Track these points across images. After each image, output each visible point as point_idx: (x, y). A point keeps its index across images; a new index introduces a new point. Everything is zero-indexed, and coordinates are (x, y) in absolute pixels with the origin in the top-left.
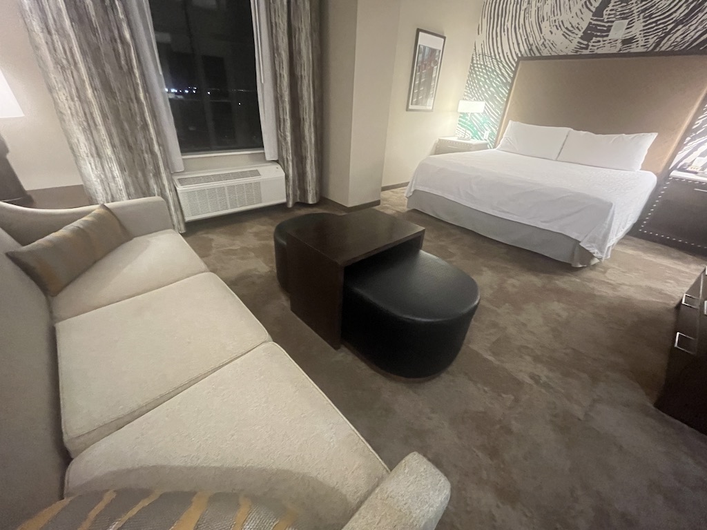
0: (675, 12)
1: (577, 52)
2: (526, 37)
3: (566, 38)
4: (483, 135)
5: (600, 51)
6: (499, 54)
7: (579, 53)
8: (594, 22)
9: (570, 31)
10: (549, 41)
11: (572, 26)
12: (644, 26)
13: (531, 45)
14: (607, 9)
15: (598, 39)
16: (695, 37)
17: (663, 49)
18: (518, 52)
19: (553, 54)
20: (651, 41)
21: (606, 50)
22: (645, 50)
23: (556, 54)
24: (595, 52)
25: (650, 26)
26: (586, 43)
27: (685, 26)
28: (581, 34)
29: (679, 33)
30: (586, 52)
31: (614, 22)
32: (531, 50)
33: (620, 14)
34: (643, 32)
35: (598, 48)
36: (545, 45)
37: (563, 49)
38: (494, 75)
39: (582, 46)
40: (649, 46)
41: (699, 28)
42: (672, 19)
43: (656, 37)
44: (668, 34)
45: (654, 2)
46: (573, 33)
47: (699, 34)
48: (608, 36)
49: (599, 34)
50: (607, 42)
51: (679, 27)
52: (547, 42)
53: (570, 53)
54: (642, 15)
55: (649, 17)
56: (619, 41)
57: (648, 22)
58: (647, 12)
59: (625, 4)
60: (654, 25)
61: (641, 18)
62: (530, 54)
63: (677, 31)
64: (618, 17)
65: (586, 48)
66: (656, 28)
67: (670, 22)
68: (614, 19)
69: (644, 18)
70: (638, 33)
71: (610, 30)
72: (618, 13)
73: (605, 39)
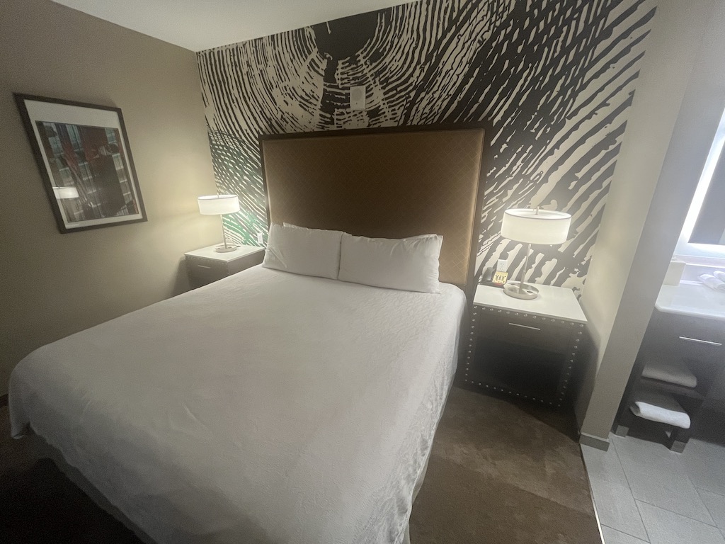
0: (411, 75)
1: (323, 127)
2: (260, 109)
3: (306, 110)
4: (256, 239)
5: (347, 127)
6: (238, 131)
7: (326, 129)
8: (328, 89)
9: (307, 101)
10: (288, 114)
11: (306, 94)
12: (385, 94)
13: (270, 120)
14: (337, 72)
15: (341, 110)
16: (443, 107)
17: (415, 122)
18: (258, 129)
19: (298, 130)
20: (399, 113)
21: (354, 124)
22: (396, 124)
23: (301, 131)
24: (343, 128)
25: (391, 94)
26: (329, 116)
27: (427, 93)
28: (319, 105)
29: (425, 102)
30: (333, 128)
31: (349, 88)
32: (271, 126)
33: (353, 79)
34: (386, 102)
35: (344, 123)
36: (285, 119)
37: (307, 124)
38: (242, 159)
39: (326, 119)
40: (398, 119)
41: (444, 95)
42: (411, 84)
43: (402, 108)
44: (413, 103)
45: (384, 62)
46: (311, 103)
47: (446, 103)
48: (349, 106)
49: (339, 104)
50: (352, 114)
51: (423, 95)
52: (286, 116)
53: (316, 130)
54: (377, 79)
55: (385, 82)
56: (364, 113)
57: (387, 89)
58: (381, 76)
59: (355, 66)
60: (395, 92)
61: (378, 83)
62: (273, 131)
63: (422, 99)
64: (353, 82)
65: (333, 122)
66: (398, 96)
67: (410, 89)
68: (349, 85)
69: (381, 83)
70: (382, 103)
71: (349, 100)
72: (351, 77)
73: (348, 110)
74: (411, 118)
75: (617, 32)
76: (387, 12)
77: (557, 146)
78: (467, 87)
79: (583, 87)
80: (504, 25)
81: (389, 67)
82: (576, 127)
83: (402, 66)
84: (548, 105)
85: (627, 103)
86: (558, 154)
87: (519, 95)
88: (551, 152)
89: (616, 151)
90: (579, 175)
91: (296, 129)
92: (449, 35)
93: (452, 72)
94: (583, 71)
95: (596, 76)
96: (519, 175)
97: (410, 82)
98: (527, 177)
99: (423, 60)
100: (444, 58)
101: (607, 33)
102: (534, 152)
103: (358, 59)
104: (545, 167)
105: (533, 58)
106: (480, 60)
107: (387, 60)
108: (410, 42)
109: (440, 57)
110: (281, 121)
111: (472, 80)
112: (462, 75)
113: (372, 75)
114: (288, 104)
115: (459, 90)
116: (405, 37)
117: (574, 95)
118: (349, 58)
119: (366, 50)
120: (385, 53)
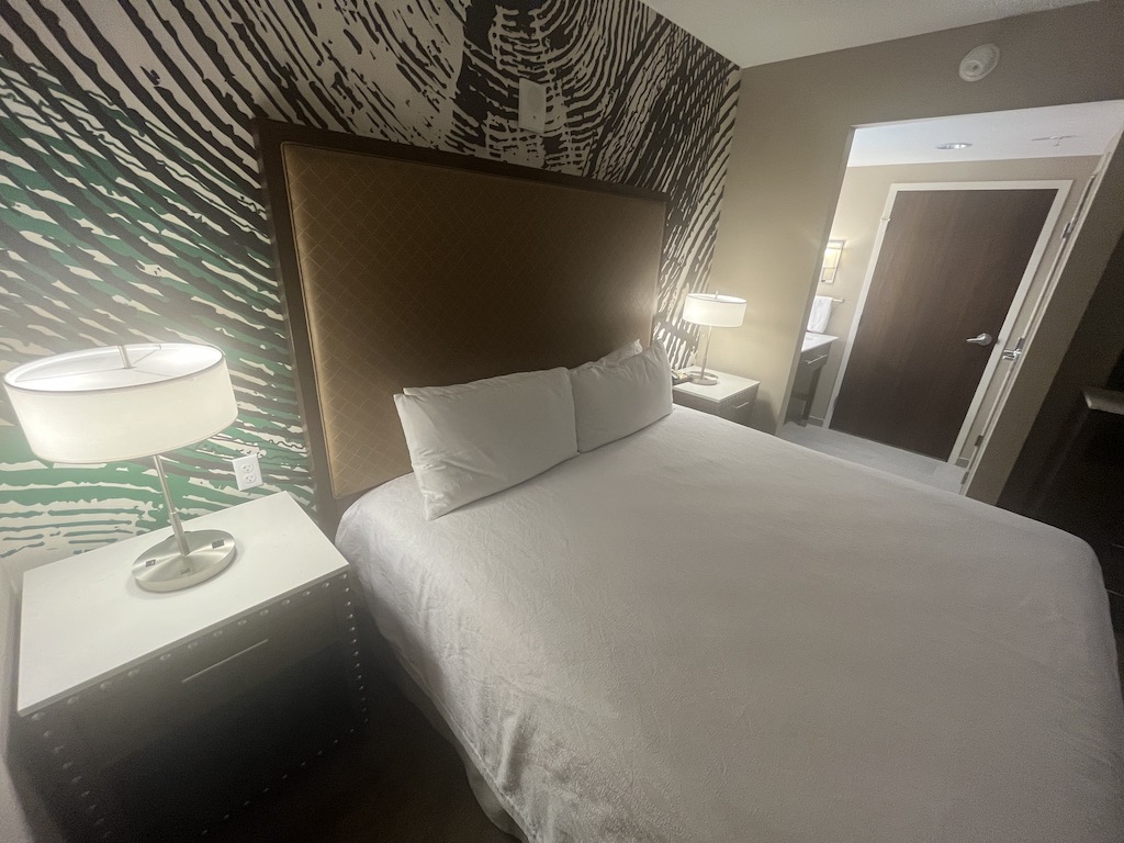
0: (599, 100)
1: (460, 146)
2: (237, 18)
3: (419, 90)
4: (232, 481)
5: (510, 158)
7: (468, 152)
8: (475, 60)
9: (422, 65)
10: (361, 78)
11: (419, 46)
12: (570, 115)
13: (288, 75)
14: (493, 29)
15: (499, 120)
16: (627, 163)
17: (600, 176)
18: (225, 88)
19: (394, 137)
20: (584, 155)
21: (521, 157)
22: (579, 173)
23: (402, 141)
24: (501, 160)
25: (575, 119)
26: (476, 124)
27: (614, 136)
28: (453, 87)
29: (612, 149)
30: (482, 153)
31: (516, 79)
32: (292, 94)
33: (524, 62)
34: (569, 130)
35: (505, 148)
36: (349, 91)
37: (422, 129)
38: (123, 191)
39: (467, 129)
40: (583, 164)
41: (629, 146)
42: (598, 115)
43: (588, 148)
44: (600, 145)
45: (569, 56)
46: (431, 75)
47: (631, 155)
48: (515, 117)
49: (496, 104)
50: (518, 135)
51: (610, 136)
52: (351, 81)
53: (444, 147)
54: (559, 83)
55: (570, 95)
56: (539, 141)
57: (572, 108)
58: (565, 79)
59: (526, 36)
60: (579, 118)
61: (559, 90)
62: (301, 115)
63: (610, 142)
64: (521, 68)
65: (481, 141)
66: (584, 126)
67: (598, 120)
68: (514, 71)
69: (565, 93)
70: (563, 130)
71: (515, 104)
72: (520, 57)
73: (512, 124)
74: (597, 169)
75: (722, 129)
77: (692, 230)
78: (647, 142)
79: (707, 173)
80: (674, 79)
81: (576, 69)
82: (701, 212)
83: (591, 79)
85: (721, 196)
86: (693, 235)
87: (677, 170)
88: (689, 235)
89: (714, 238)
90: (700, 258)
91: (388, 131)
92: (637, 61)
93: (636, 115)
96: (672, 259)
97: (598, 109)
98: (676, 261)
99: (612, 84)
100: (632, 91)
101: (718, 127)
102: (682, 232)
104: (686, 248)
106: (657, 112)
107: (574, 55)
108: (600, 44)
109: (629, 85)
110: (334, 93)
111: (651, 134)
112: (644, 124)
113: (552, 72)
114: (359, 49)
115: (641, 145)
116: (596, 31)
117: (703, 180)
118: (515, 12)
119: (544, 14)
120: (572, 41)
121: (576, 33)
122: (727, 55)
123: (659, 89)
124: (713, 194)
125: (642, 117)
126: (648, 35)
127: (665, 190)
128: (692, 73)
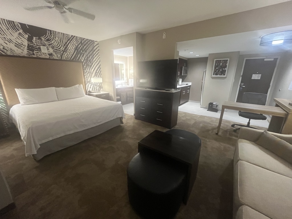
1: (29, 55)
5: (41, 57)
7: (31, 56)
9: (19, 45)
11: (18, 43)
14: (33, 40)
15: (37, 51)
17: (64, 59)
21: (43, 56)
22: (58, 59)
23: (17, 55)
24: (39, 57)
25: (55, 51)
26: (32, 52)
27: (66, 53)
28: (26, 48)
29: (65, 55)
30: (35, 56)
31: (40, 46)
35: (39, 55)
37: (21, 53)
39: (30, 53)
40: (59, 57)
41: (70, 54)
42: (61, 50)
43: (60, 55)
44: (62, 54)
45: (51, 42)
46: (21, 46)
47: (71, 56)
48: (41, 51)
49: (36, 49)
50: (42, 53)
51: (65, 53)
52: (6, 48)
53: (26, 56)
54: (50, 46)
55: (53, 47)
56: (47, 54)
57: (54, 49)
61: (50, 47)
63: (65, 54)
64: (41, 44)
65: (34, 54)
66: (58, 52)
67: (61, 51)
68: (39, 45)
69: (51, 47)
70: (53, 52)
71: (41, 49)
72: (40, 43)
73: (40, 52)
74: (63, 58)
75: (96, 51)
76: (50, 31)
77: (93, 67)
78: (75, 53)
79: (94, 58)
80: (79, 44)
81: (53, 44)
82: (95, 64)
83: (57, 45)
84: (90, 60)
85: (100, 61)
86: (94, 68)
87: (85, 57)
88: (92, 68)
89: (100, 68)
90: (97, 72)
91: (14, 54)
92: (68, 42)
93: (71, 50)
94: (93, 56)
95: (95, 56)
96: (89, 72)
97: (60, 49)
98: (90, 72)
99: (63, 45)
100: (68, 46)
101: (95, 51)
102: (90, 68)
103: (42, 39)
104: (92, 70)
105: (86, 51)
106: (76, 49)
107: (53, 42)
108: (58, 40)
109: (67, 46)
110: (3, 49)
111: (76, 53)
112: (73, 51)
113: (48, 44)
114: (7, 44)
115: (73, 54)
116: (57, 39)
117: (93, 59)
118: (38, 37)
119: (44, 37)
120: (51, 40)
121: (52, 39)
122: (93, 39)
123: (76, 46)
124: (97, 61)
125: (72, 50)
126: (70, 38)
127: (83, 61)
128: (84, 43)
